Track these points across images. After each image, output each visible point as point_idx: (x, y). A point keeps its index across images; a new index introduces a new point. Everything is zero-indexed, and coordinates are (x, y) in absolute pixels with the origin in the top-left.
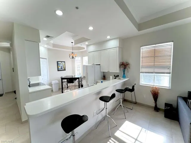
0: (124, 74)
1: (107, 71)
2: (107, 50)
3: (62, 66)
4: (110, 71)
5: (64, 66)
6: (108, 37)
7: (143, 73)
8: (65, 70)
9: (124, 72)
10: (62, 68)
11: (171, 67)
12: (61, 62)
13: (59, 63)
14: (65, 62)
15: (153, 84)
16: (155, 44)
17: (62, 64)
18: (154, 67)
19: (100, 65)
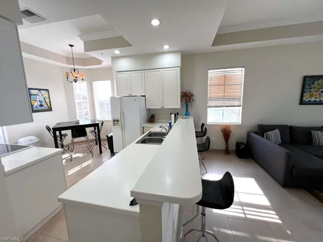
0: (187, 110)
1: (160, 107)
2: (158, 70)
3: (43, 100)
4: (166, 107)
5: (47, 100)
6: (166, 47)
7: (211, 107)
8: (50, 109)
9: (187, 107)
10: (41, 106)
11: (242, 99)
12: (39, 90)
13: (33, 92)
14: (47, 90)
15: (221, 122)
16: (225, 68)
17: (40, 95)
18: (224, 98)
19: (144, 96)
